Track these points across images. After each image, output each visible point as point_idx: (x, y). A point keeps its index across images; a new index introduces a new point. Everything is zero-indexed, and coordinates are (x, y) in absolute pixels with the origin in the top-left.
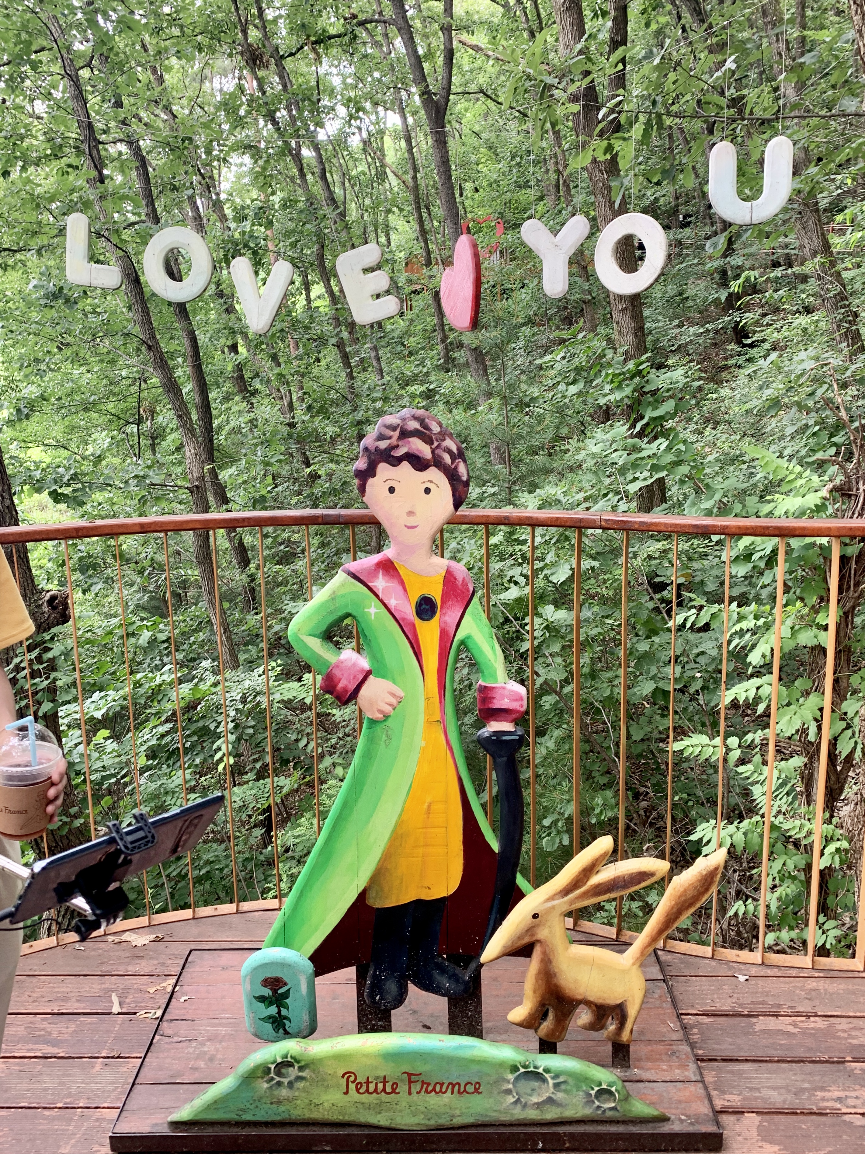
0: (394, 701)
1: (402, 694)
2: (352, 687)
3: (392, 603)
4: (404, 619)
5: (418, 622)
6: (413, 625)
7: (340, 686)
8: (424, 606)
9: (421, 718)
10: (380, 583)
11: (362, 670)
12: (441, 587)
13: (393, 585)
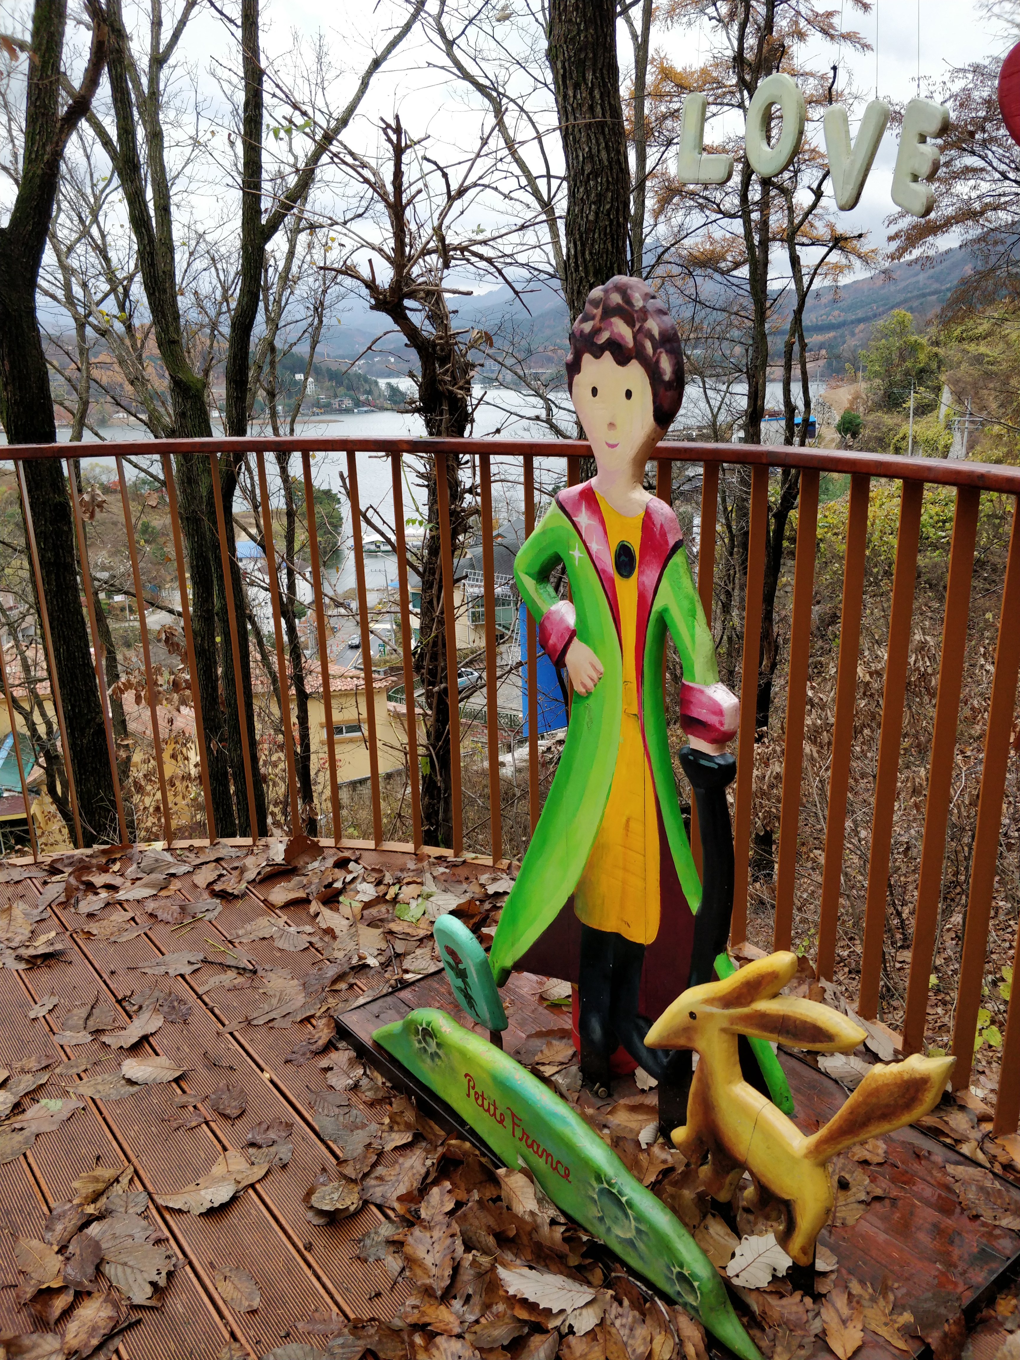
0: (595, 676)
1: (602, 670)
2: (560, 647)
3: (594, 547)
4: (604, 571)
5: (617, 577)
6: (612, 581)
7: (551, 642)
8: (623, 558)
9: (620, 707)
10: (584, 518)
11: (568, 628)
12: (639, 534)
13: (595, 523)
